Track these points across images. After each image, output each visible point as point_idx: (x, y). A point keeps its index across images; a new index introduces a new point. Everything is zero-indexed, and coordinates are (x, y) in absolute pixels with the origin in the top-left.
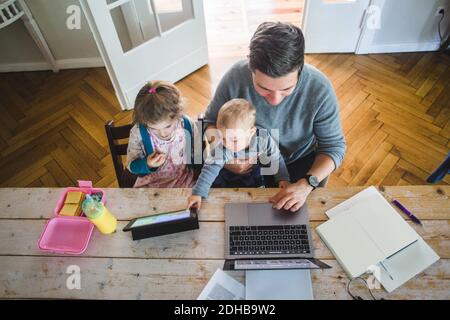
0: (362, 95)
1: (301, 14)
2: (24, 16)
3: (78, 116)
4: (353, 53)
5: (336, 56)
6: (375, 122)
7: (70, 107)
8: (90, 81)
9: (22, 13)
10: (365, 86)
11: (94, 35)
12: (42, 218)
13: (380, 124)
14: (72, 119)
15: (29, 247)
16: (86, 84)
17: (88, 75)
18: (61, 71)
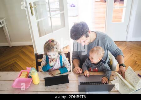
0: (129, 55)
1: (104, 29)
2: (4, 26)
3: (18, 61)
4: (126, 41)
5: (119, 42)
6: (136, 64)
7: (15, 58)
8: (23, 50)
9: (3, 25)
10: (131, 52)
11: (30, 30)
12: (12, 80)
13: (137, 65)
14: (16, 62)
15: (8, 88)
16: (22, 51)
17: (23, 48)
18: (12, 46)
